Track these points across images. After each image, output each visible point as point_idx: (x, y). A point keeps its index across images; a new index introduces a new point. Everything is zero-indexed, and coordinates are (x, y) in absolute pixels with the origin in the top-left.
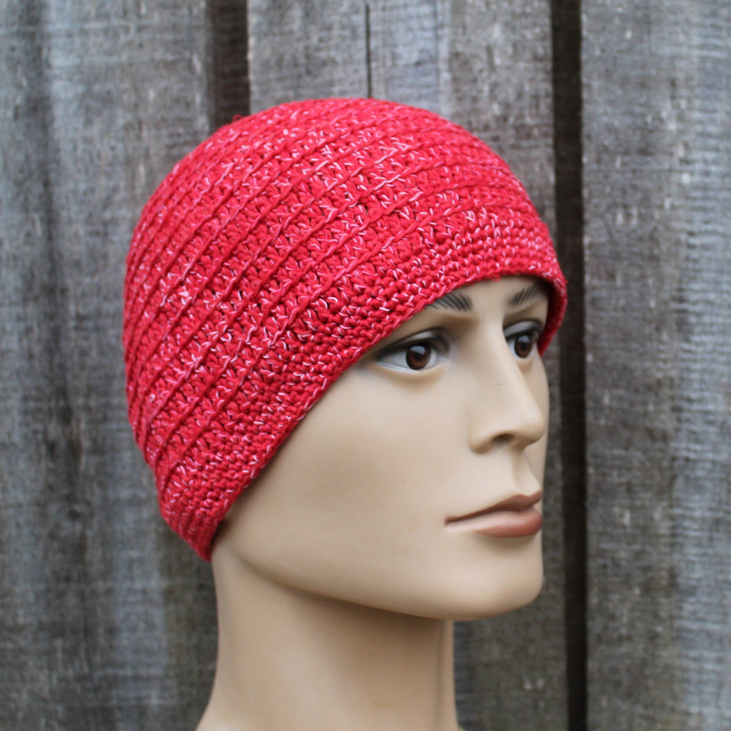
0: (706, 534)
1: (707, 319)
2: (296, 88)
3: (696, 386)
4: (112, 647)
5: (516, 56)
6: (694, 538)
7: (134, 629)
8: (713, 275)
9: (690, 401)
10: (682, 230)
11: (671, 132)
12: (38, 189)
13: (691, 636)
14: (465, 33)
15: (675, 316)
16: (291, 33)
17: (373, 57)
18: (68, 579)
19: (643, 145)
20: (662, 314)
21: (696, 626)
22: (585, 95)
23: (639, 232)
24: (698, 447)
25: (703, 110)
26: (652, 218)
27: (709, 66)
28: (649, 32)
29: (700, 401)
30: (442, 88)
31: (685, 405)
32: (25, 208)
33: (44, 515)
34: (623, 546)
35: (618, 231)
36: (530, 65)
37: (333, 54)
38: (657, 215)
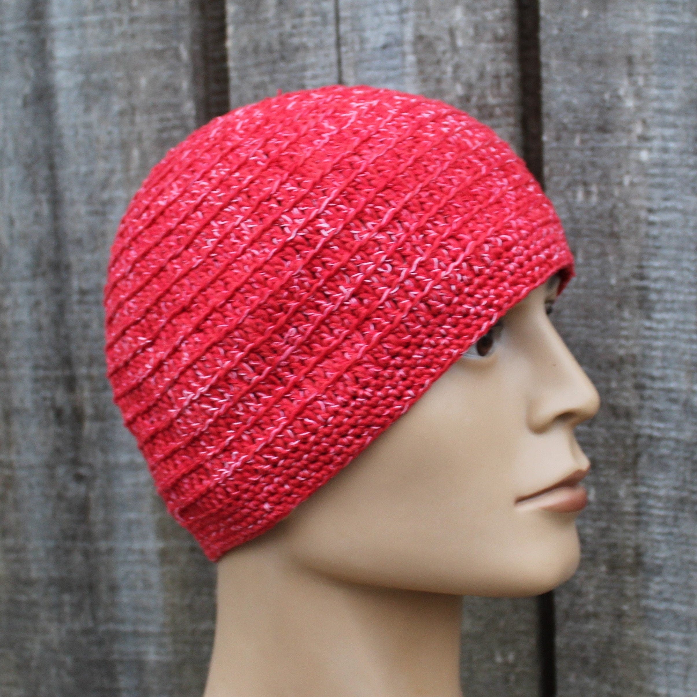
0: (671, 513)
1: (668, 296)
2: (272, 72)
3: (659, 363)
4: (114, 604)
5: (477, 37)
6: (659, 516)
7: (133, 588)
8: (673, 252)
9: (653, 378)
10: (641, 207)
11: (628, 109)
12: (44, 172)
13: (657, 616)
14: (428, 16)
15: (636, 293)
16: (266, 20)
17: (342, 41)
18: (74, 538)
19: (601, 123)
20: (623, 291)
21: (662, 606)
22: (544, 74)
23: (599, 209)
24: (661, 425)
25: (660, 87)
26: (612, 195)
27: (665, 42)
28: (605, 10)
29: (662, 379)
30: (408, 70)
31: (648, 383)
32: (34, 190)
33: (52, 477)
34: (589, 522)
35: (578, 208)
36: (491, 46)
37: (305, 39)
38: (616, 192)
